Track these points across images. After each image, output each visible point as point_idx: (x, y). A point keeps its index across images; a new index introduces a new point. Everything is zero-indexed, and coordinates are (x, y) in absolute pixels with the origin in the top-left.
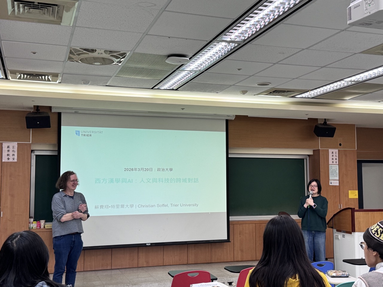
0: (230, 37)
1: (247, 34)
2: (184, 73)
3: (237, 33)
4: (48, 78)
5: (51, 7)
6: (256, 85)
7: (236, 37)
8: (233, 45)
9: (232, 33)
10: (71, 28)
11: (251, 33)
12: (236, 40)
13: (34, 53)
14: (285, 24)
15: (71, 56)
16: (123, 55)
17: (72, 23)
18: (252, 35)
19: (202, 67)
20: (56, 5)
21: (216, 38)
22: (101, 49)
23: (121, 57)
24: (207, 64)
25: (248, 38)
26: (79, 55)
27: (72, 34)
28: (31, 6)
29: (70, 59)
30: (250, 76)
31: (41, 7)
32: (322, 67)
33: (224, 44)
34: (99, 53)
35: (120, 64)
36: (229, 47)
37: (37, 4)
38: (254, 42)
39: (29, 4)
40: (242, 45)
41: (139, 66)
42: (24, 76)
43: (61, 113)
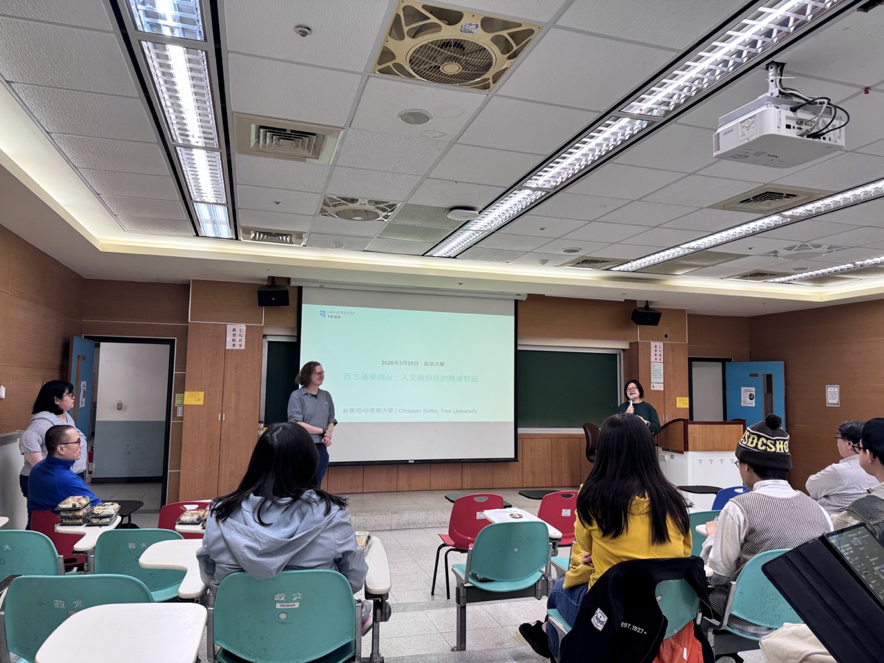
0: (536, 182)
1: (560, 177)
2: (467, 234)
3: (547, 176)
4: (290, 240)
5: (307, 137)
6: (562, 252)
7: (544, 183)
8: (539, 194)
9: (540, 176)
10: (330, 167)
11: (565, 176)
12: (544, 187)
13: (278, 203)
14: (614, 164)
15: (326, 208)
16: (392, 207)
17: (332, 161)
18: (568, 179)
19: (493, 225)
20: (314, 134)
21: (518, 184)
22: (363, 199)
23: (389, 210)
24: (499, 222)
25: (562, 183)
26: (335, 206)
27: (330, 177)
28: (281, 136)
29: (323, 212)
30: (556, 239)
31: (294, 137)
32: (653, 227)
33: (527, 192)
34: (361, 204)
35: (386, 220)
36: (532, 197)
37: (290, 133)
38: (568, 190)
39: (279, 133)
40: (550, 194)
41: (410, 223)
42: (260, 236)
43: (302, 287)
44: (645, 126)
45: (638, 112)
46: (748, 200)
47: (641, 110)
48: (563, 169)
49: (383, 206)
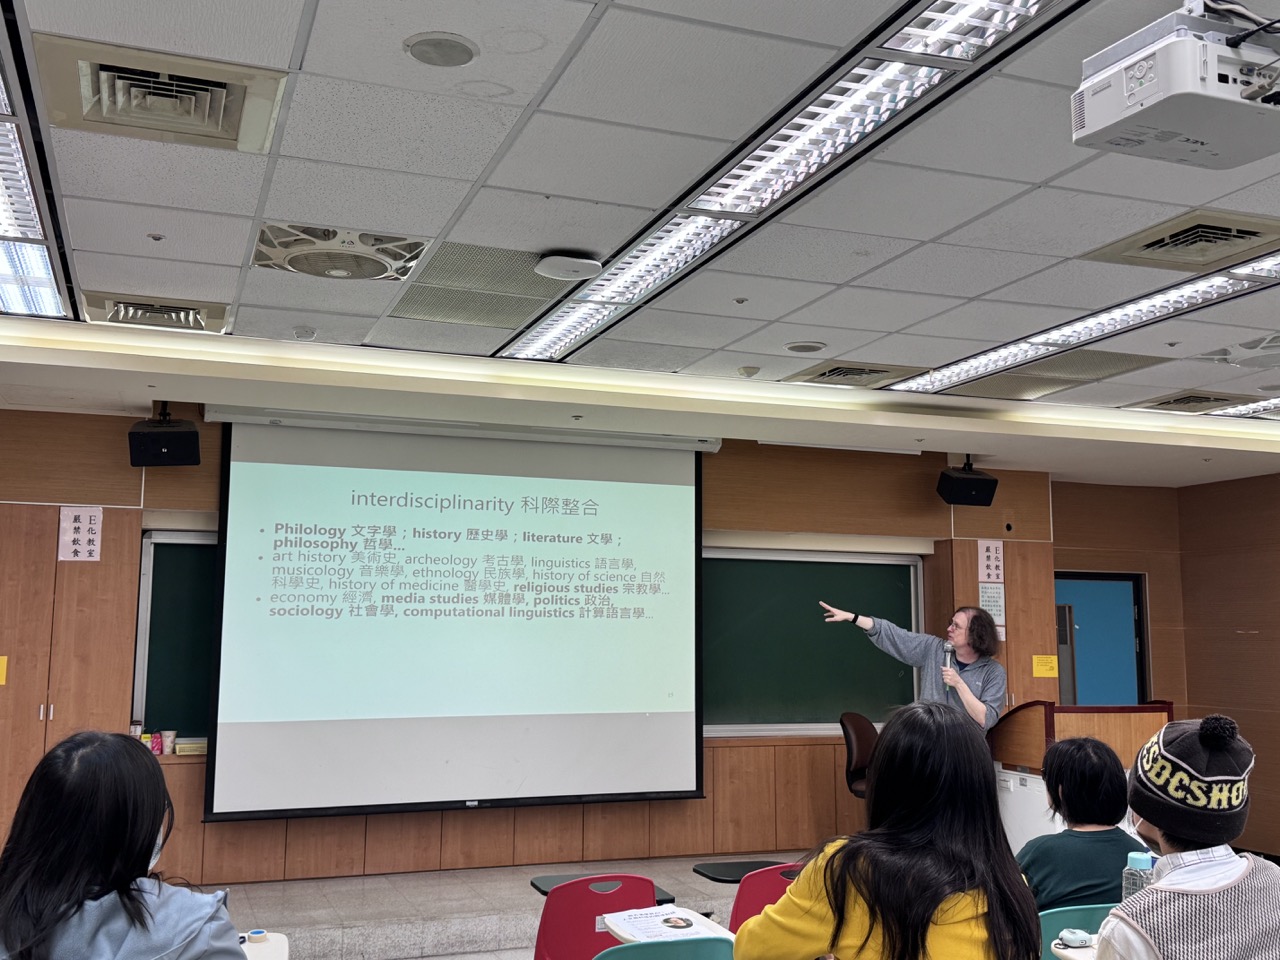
0: (719, 199)
1: (770, 190)
2: (583, 310)
3: (741, 187)
4: (196, 319)
5: (207, 90)
6: (785, 351)
7: (737, 202)
8: (727, 225)
9: (725, 186)
10: (266, 159)
11: (778, 188)
12: (737, 210)
13: (157, 238)
14: (878, 161)
15: (264, 248)
16: (414, 249)
17: (268, 145)
18: (784, 194)
19: (637, 291)
20: (221, 85)
21: (680, 203)
22: (349, 230)
23: (408, 256)
24: (651, 283)
25: (773, 202)
26: (286, 245)
27: (268, 181)
28: (149, 87)
29: (260, 257)
30: (771, 322)
31: (177, 91)
32: (971, 300)
33: (702, 220)
34: (343, 242)
35: (402, 278)
36: (713, 233)
37: (167, 81)
38: (788, 217)
39: (143, 80)
40: (752, 226)
41: (458, 285)
42: (127, 312)
43: (231, 424)
44: (936, 80)
45: (919, 49)
46: (1160, 243)
47: (926, 45)
48: (774, 171)
49: (396, 247)
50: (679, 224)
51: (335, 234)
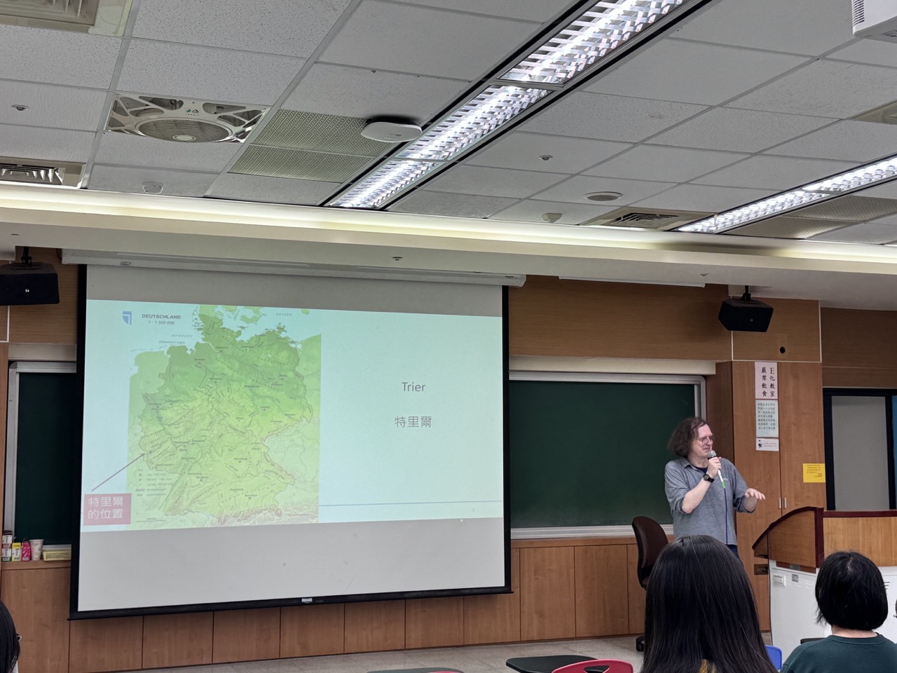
0: (528, 71)
1: (573, 64)
2: (403, 167)
3: (547, 62)
4: (54, 176)
6: (585, 200)
7: (544, 73)
8: (535, 93)
9: (535, 60)
10: (120, 40)
11: (582, 62)
12: (544, 81)
13: (21, 109)
14: (672, 39)
15: (118, 117)
16: (252, 116)
17: (122, 29)
18: (587, 67)
19: (452, 150)
21: (494, 75)
22: (194, 100)
23: (247, 122)
24: (466, 143)
25: (577, 74)
26: (137, 114)
27: (121, 59)
29: (113, 124)
30: (573, 176)
32: (754, 155)
33: (512, 90)
34: (189, 111)
35: (242, 141)
36: (523, 100)
38: (589, 86)
40: (557, 94)
41: (291, 146)
43: (86, 265)
48: (578, 48)
49: (234, 114)
50: (491, 93)
51: (181, 103)
